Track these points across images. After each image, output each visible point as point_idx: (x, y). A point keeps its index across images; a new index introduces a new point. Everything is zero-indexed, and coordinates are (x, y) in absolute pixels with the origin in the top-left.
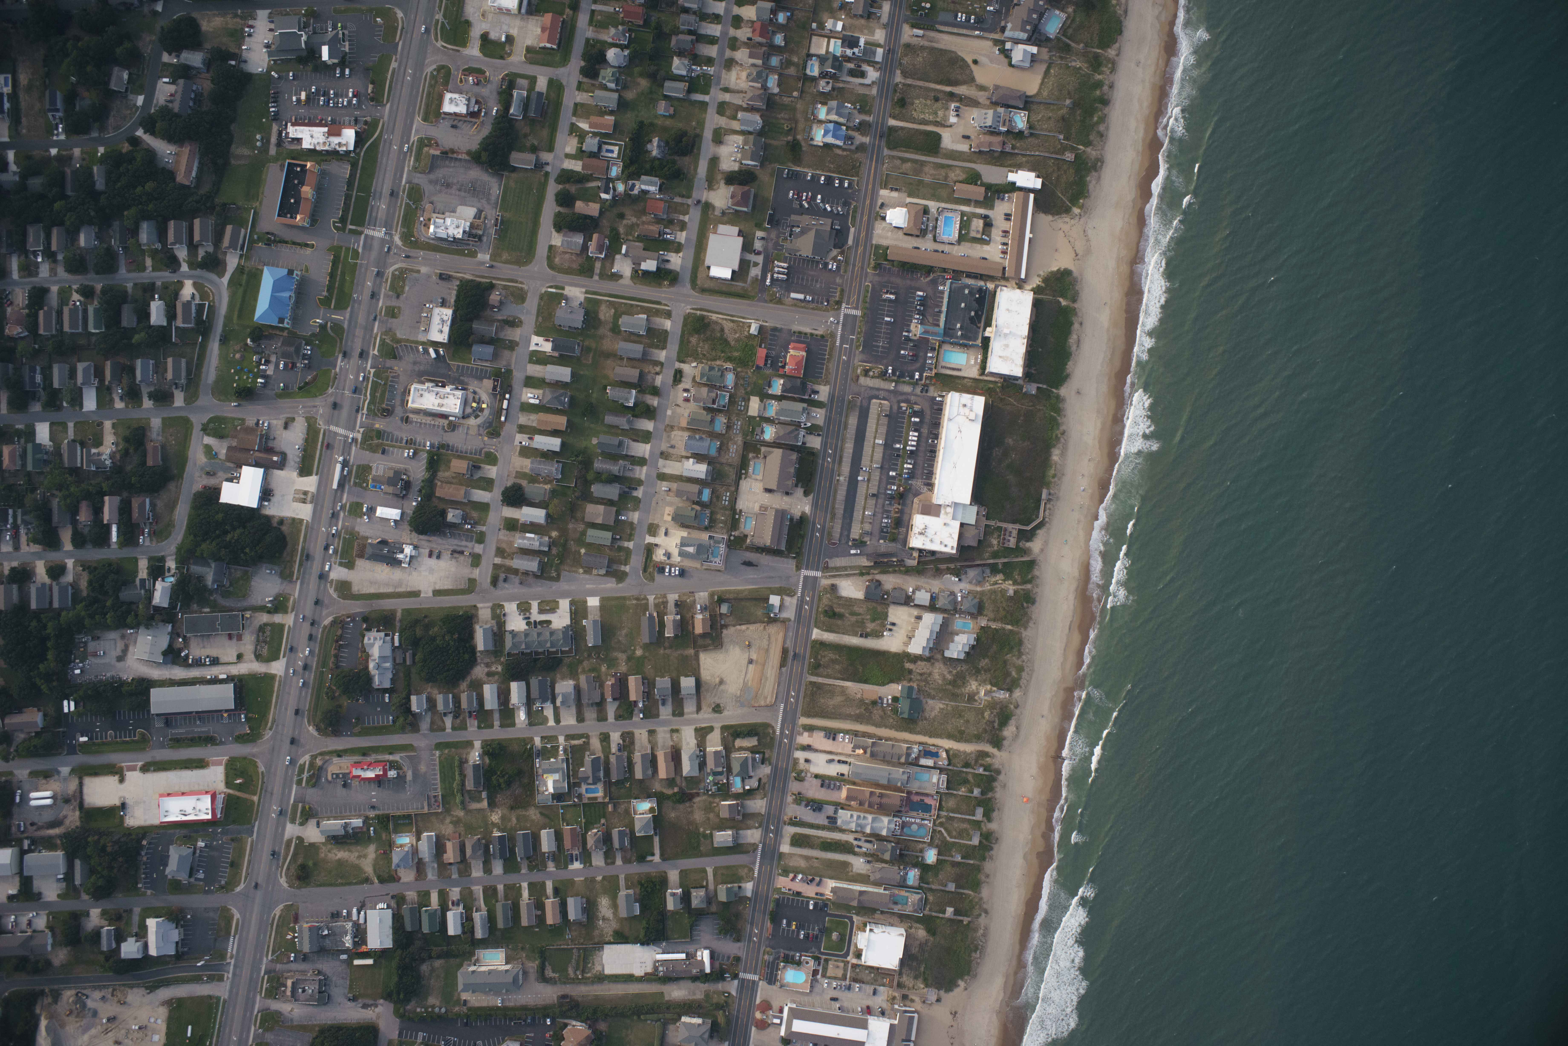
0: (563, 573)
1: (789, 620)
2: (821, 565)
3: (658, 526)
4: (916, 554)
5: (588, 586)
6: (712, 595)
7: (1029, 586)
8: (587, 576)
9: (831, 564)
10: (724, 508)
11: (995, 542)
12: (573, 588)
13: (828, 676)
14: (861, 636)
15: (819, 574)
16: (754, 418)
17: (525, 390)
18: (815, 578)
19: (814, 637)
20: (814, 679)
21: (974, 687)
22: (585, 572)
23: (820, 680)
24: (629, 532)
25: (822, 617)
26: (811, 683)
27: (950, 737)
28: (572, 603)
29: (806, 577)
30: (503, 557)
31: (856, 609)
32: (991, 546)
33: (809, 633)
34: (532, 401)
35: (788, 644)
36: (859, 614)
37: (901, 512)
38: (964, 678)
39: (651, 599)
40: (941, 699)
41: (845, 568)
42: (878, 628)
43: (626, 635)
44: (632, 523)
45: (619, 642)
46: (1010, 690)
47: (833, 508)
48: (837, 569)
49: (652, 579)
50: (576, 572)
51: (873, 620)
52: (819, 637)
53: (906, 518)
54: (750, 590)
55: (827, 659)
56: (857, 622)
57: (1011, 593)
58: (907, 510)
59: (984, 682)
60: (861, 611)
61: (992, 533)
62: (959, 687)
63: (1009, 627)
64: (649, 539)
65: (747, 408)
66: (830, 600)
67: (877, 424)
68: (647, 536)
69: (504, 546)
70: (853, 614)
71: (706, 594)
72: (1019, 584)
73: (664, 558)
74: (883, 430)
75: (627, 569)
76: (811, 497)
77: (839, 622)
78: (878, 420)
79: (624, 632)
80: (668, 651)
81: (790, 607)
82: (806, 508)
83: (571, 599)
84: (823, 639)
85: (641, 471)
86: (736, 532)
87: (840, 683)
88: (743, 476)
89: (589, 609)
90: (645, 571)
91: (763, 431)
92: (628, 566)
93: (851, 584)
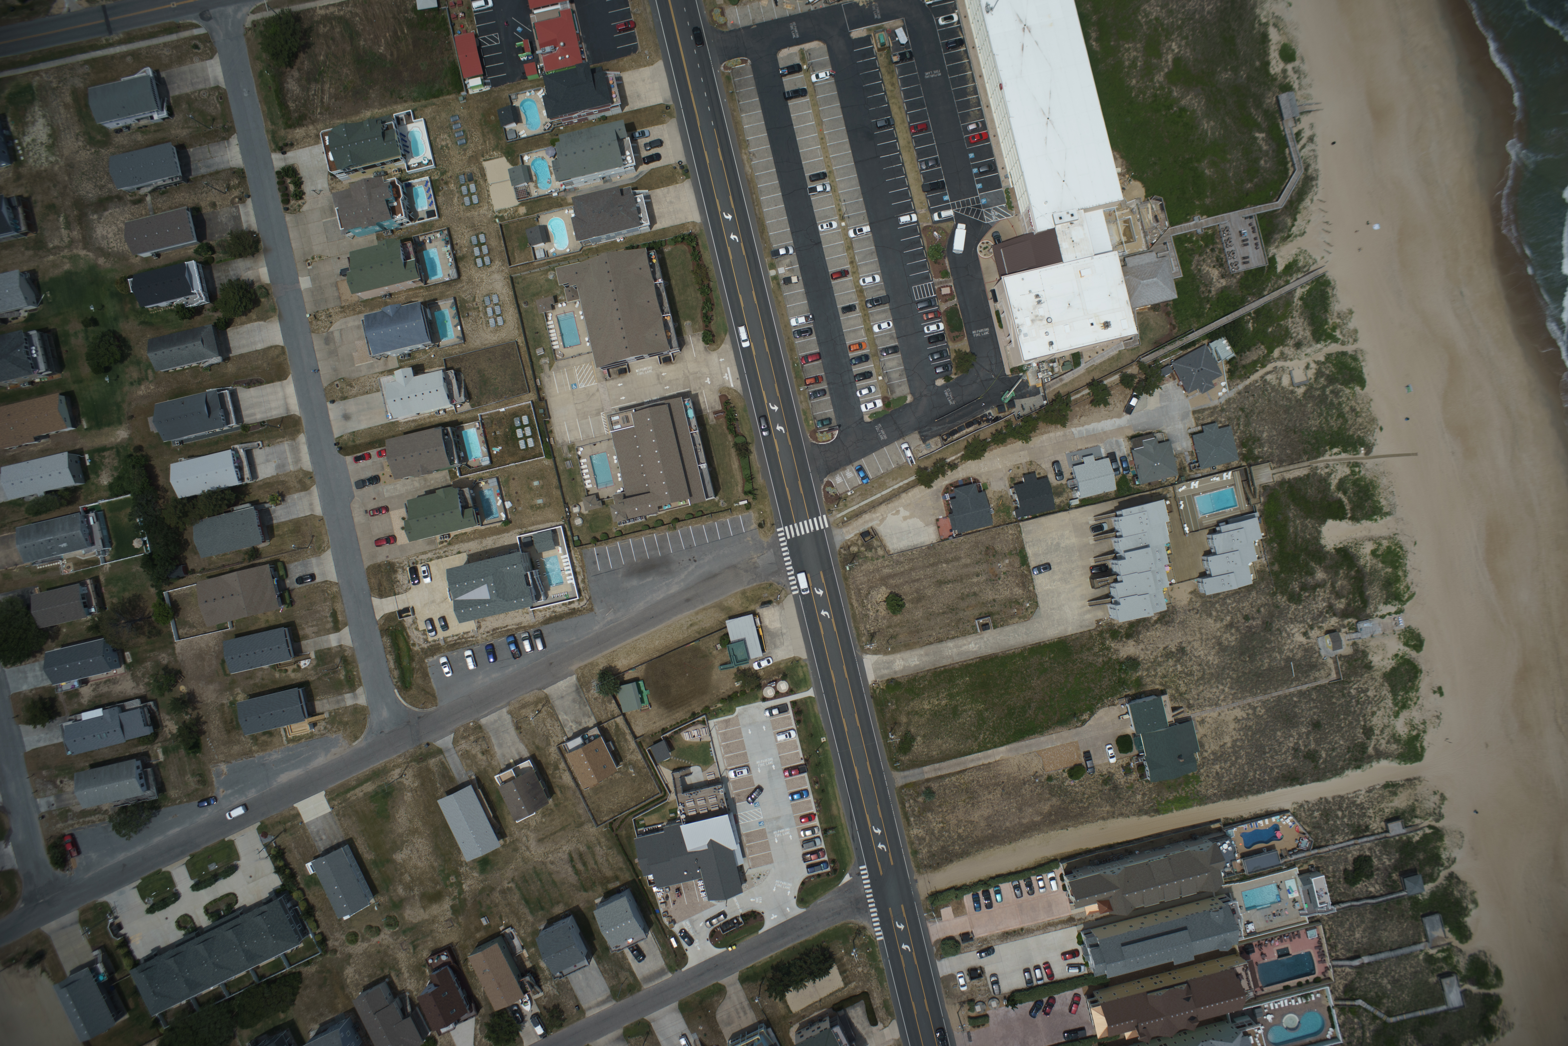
1: (797, 661)
2: (820, 500)
3: (388, 568)
4: (1037, 378)
5: (285, 777)
7: (1336, 344)
8: (273, 752)
9: (842, 487)
10: (531, 457)
11: (1213, 271)
13: (943, 757)
14: (985, 627)
15: (823, 522)
16: (513, 211)
18: (818, 536)
19: (871, 678)
20: (910, 776)
21: (1299, 638)
23: (929, 771)
24: (324, 609)
26: (907, 788)
27: (1287, 779)
28: (264, 832)
29: (793, 543)
30: (57, 791)
32: (1210, 283)
33: (856, 672)
38: (1270, 627)
39: (447, 744)
41: (879, 482)
42: (1016, 592)
44: (324, 585)
46: (1389, 611)
48: (860, 492)
49: (429, 698)
50: (242, 754)
52: (887, 673)
55: (923, 717)
56: (959, 599)
57: (1300, 376)
59: (1319, 616)
61: (1201, 253)
62: (1265, 652)
63: (1328, 463)
64: (383, 606)
65: (485, 194)
66: (875, 572)
67: (815, 107)
68: (376, 601)
71: (572, 681)
72: (1311, 349)
74: (834, 113)
75: (361, 698)
76: (726, 345)
77: (920, 617)
78: (813, 96)
81: (784, 631)
82: (726, 377)
83: (258, 824)
84: (895, 672)
85: (295, 450)
86: (582, 504)
87: (978, 759)
88: (544, 362)
89: (311, 831)
90: (405, 686)
91: (546, 235)
92: (360, 692)
93: (908, 514)
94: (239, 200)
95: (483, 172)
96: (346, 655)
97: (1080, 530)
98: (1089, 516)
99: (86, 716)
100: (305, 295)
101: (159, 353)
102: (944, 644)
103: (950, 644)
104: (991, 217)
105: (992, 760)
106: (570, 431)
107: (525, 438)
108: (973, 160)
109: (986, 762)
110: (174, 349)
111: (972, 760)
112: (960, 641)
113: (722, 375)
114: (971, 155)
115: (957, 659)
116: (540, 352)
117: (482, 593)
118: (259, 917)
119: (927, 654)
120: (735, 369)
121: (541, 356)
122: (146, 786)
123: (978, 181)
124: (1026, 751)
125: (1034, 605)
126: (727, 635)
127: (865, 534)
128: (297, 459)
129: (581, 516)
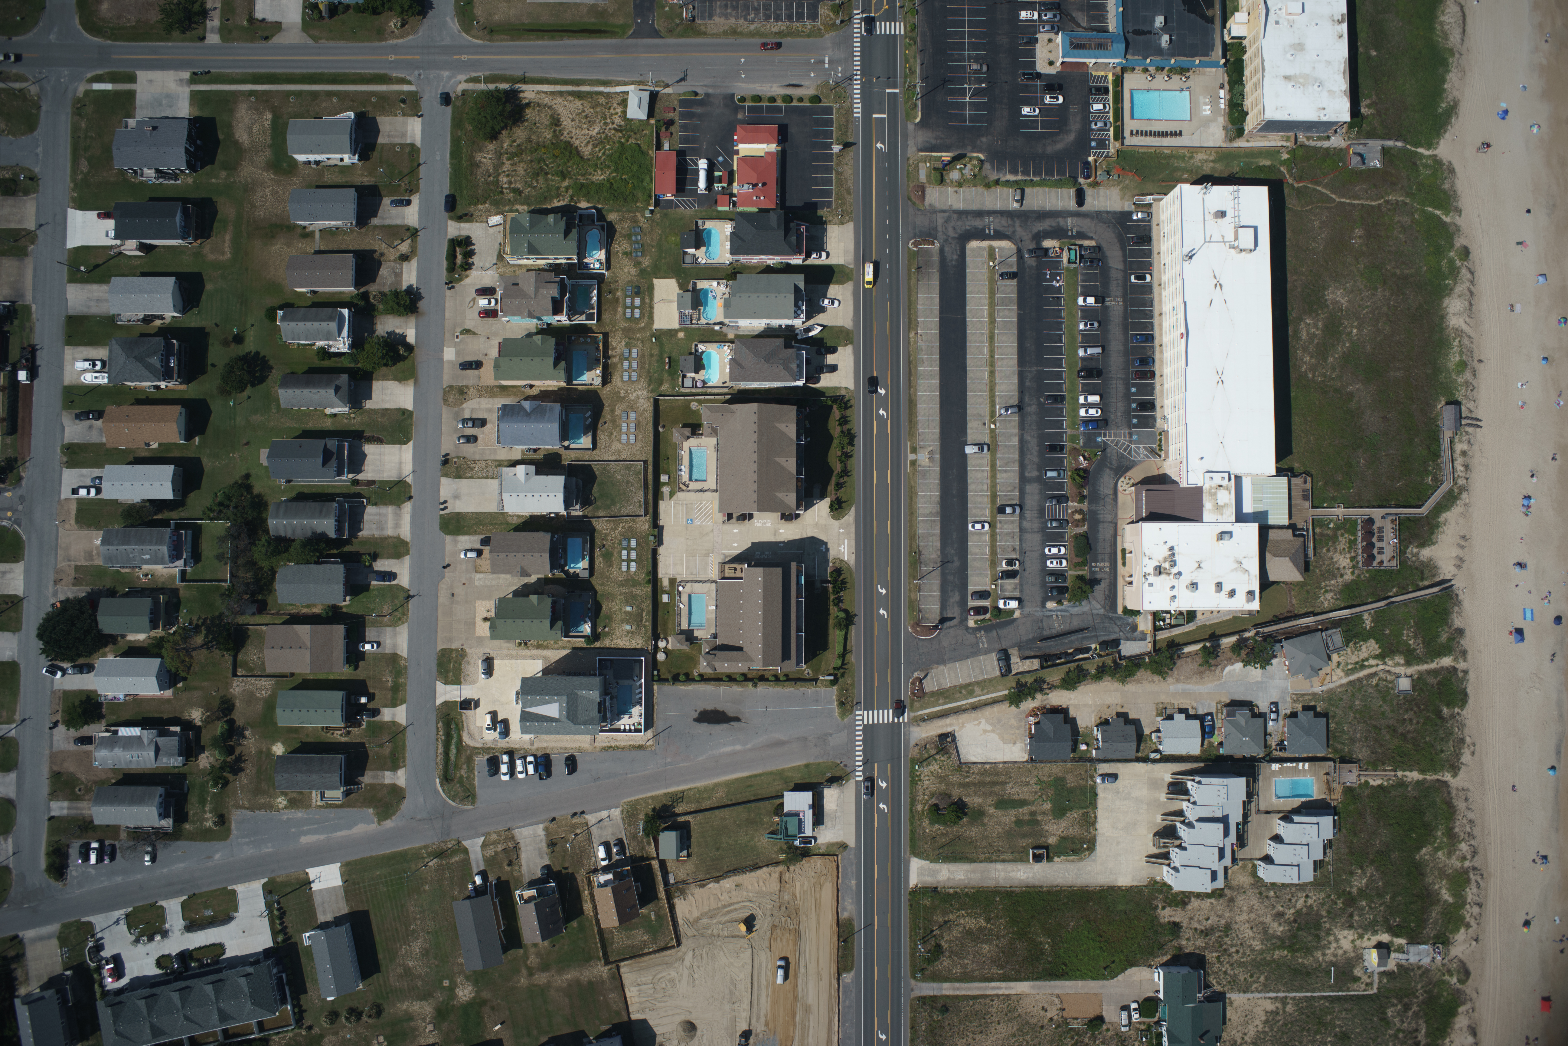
0: (236, 817)
1: (844, 846)
3: (462, 654)
4: (1145, 625)
5: (305, 840)
6: (630, 815)
7: (1446, 661)
8: (299, 814)
9: (930, 685)
10: (629, 581)
11: (1343, 561)
12: (268, 849)
13: (966, 978)
14: (1037, 858)
15: (901, 715)
16: (672, 333)
17: (68, 352)
18: (895, 728)
19: (913, 881)
20: (928, 989)
21: (1346, 944)
22: (293, 803)
23: (947, 989)
24: (389, 680)
25: (927, 827)
26: (922, 1000)
28: (269, 890)
29: (869, 730)
30: (74, 797)
31: (1012, 790)
32: (1333, 572)
33: (900, 872)
34: (89, 379)
35: (849, 910)
36: (1023, 803)
37: (1091, 518)
38: (1318, 926)
39: (474, 846)
40: (1266, 988)
41: (967, 689)
42: (1074, 831)
43: (425, 953)
44: (394, 658)
45: (408, 972)
46: (1442, 941)
47: (913, 537)
48: (944, 694)
49: (469, 795)
50: (269, 807)
51: (1059, 812)
52: (929, 880)
53: (1104, 533)
54: (728, 784)
55: (956, 933)
56: (1019, 822)
57: (1404, 684)
58: (1105, 514)
59: (1371, 927)
60: (1024, 793)
61: (1334, 538)
62: (1308, 951)
63: (1414, 776)
64: (446, 693)
65: (648, 311)
66: (942, 779)
67: (992, 304)
68: (440, 687)
69: (70, 767)
70: (1004, 803)
71: (616, 813)
72: (1420, 660)
73: (491, 736)
74: (1009, 315)
75: (400, 778)
76: (850, 517)
77: (974, 832)
78: (992, 293)
79: (417, 946)
80: (541, 978)
81: (838, 814)
82: (842, 548)
83: (266, 880)
84: (938, 882)
85: (398, 517)
86: (670, 639)
87: (999, 988)
88: (666, 490)
89: (317, 900)
90: (446, 779)
91: (699, 365)
92: (401, 772)
93: (989, 728)
94: (404, 258)
95: (651, 288)
96: (396, 732)
97: (1154, 784)
98: (1166, 773)
99: (124, 731)
100: (446, 366)
101: (290, 391)
102: (993, 865)
103: (999, 866)
104: (1139, 454)
105: (1013, 992)
106: (675, 564)
107: (629, 561)
108: (1134, 394)
109: (1007, 992)
110: (306, 391)
111: (993, 988)
112: (1009, 866)
113: (839, 546)
114: (1134, 390)
115: (1002, 883)
116: (664, 478)
117: (552, 709)
118: (244, 979)
119: (973, 871)
120: (853, 543)
121: (665, 484)
122: (163, 815)
123: (1135, 417)
124: (1049, 991)
125: (1092, 847)
126: (782, 804)
127: (943, 737)
128: (397, 525)
129: (666, 651)
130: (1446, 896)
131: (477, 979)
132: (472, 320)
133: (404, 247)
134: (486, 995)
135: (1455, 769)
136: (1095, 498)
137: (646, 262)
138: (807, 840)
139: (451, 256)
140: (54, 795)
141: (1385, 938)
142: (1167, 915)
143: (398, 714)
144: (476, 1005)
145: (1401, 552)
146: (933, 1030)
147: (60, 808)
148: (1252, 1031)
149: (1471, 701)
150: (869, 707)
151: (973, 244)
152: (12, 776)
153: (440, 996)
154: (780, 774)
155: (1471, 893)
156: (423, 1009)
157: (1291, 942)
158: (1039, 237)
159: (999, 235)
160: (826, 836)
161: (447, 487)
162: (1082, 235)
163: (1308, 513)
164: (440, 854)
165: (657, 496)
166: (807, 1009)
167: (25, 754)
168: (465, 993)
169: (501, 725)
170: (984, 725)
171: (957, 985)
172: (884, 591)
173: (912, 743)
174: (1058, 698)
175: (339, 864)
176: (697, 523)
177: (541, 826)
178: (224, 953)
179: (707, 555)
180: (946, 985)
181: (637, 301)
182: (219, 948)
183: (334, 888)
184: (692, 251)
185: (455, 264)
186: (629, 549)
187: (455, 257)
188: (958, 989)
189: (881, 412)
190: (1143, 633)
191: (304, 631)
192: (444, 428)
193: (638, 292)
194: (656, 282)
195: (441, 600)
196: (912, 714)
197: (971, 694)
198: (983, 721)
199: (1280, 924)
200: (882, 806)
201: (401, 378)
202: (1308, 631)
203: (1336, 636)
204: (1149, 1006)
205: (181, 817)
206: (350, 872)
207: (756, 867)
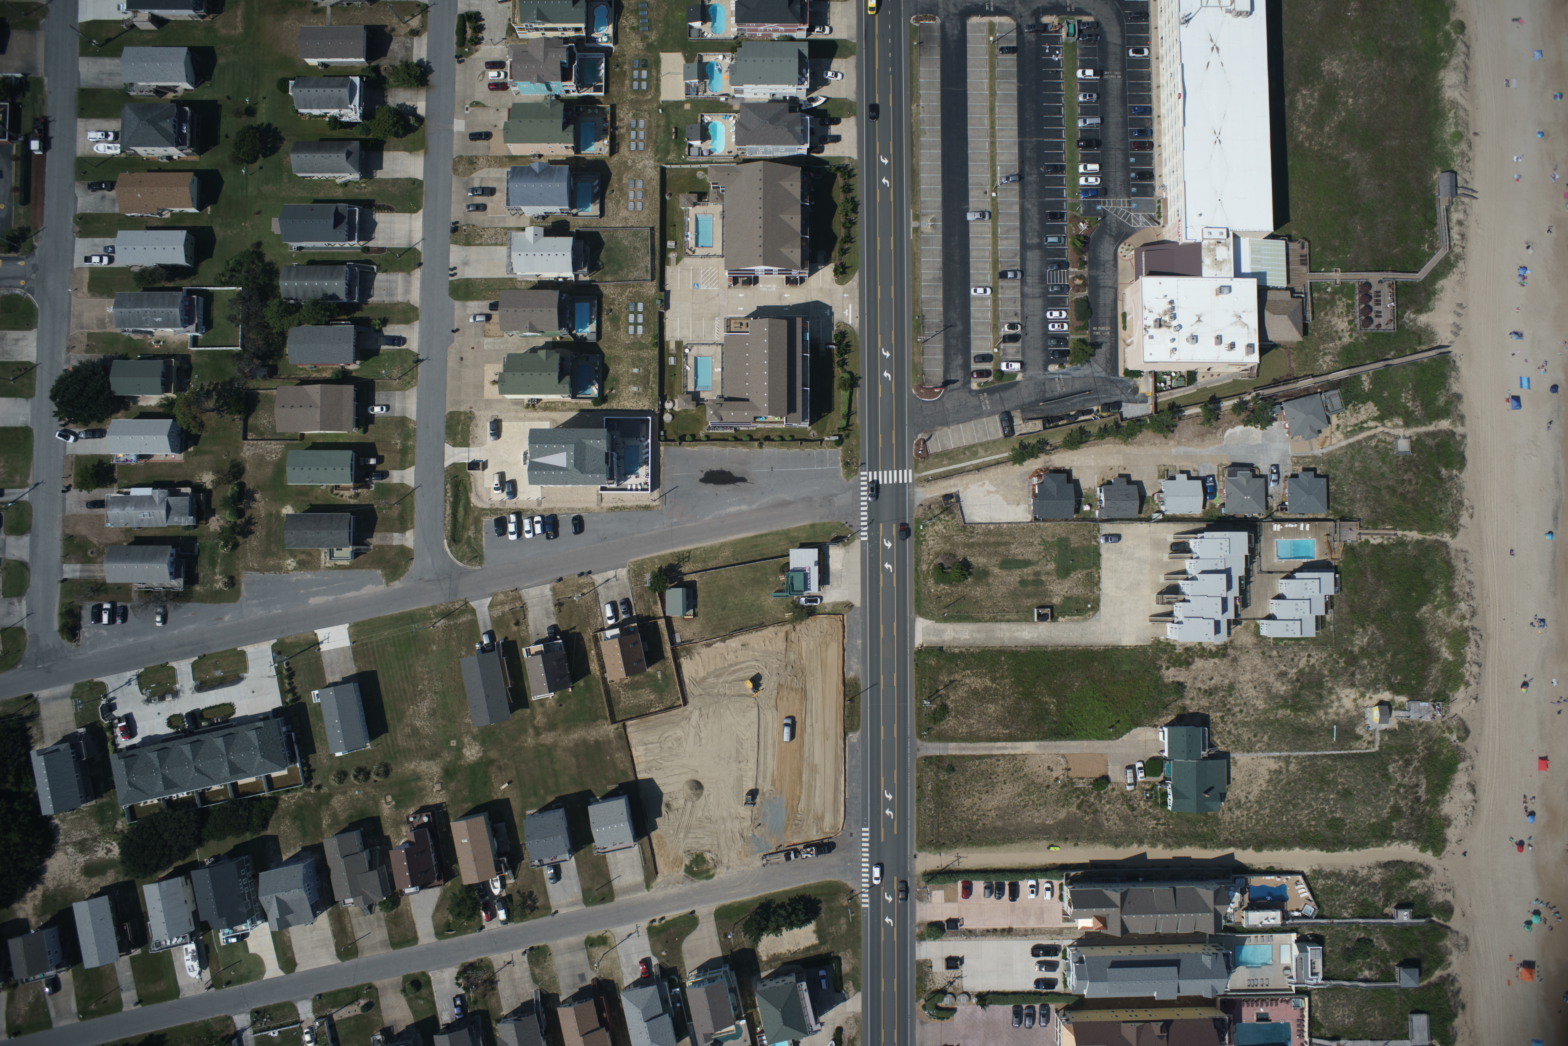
0: (246, 579)
1: (849, 606)
2: (910, 452)
3: (470, 417)
4: (1145, 386)
5: (314, 601)
6: (636, 573)
7: (1444, 424)
8: (308, 576)
9: (934, 447)
10: (637, 345)
11: (1342, 325)
12: (277, 611)
13: (972, 737)
14: (1042, 618)
15: (907, 476)
16: (678, 104)
17: (81, 123)
18: (900, 489)
19: (919, 641)
20: (934, 749)
21: (1348, 703)
22: (302, 565)
23: (953, 749)
24: (398, 443)
25: (933, 587)
26: (929, 760)
27: (1306, 840)
28: (278, 651)
29: (874, 489)
30: (86, 560)
31: (1017, 551)
32: (1331, 335)
33: (905, 632)
34: (102, 149)
35: (855, 669)
36: (1027, 563)
37: (1092, 284)
38: (1320, 685)
39: (482, 606)
40: (1269, 747)
41: (971, 450)
42: (1078, 591)
43: (433, 713)
44: (403, 421)
45: (416, 732)
46: (1442, 698)
47: (916, 302)
48: (948, 455)
49: (477, 556)
50: (279, 569)
51: (1064, 572)
52: (934, 640)
53: (1105, 298)
54: (734, 544)
55: (961, 692)
56: (1023, 582)
57: (1403, 446)
58: (1105, 280)
59: (1373, 685)
60: (1028, 554)
61: (1332, 303)
62: (1310, 710)
63: (1414, 535)
64: (454, 455)
65: (655, 83)
66: (947, 539)
67: (992, 78)
68: (448, 449)
69: (82, 530)
70: (1008, 564)
71: (623, 573)
72: (1418, 422)
73: (499, 497)
74: (1009, 88)
75: (408, 539)
76: (854, 282)
77: (978, 592)
78: (992, 67)
79: (424, 707)
80: (548, 738)
81: (844, 574)
82: (846, 312)
83: (275, 641)
84: (944, 642)
85: (408, 284)
86: (676, 401)
87: (1005, 748)
88: (672, 256)
89: (326, 660)
90: (455, 539)
91: (705, 134)
92: (409, 534)
93: (993, 489)
94: (415, 33)
95: (658, 62)
96: (405, 494)
97: (1156, 544)
98: (1169, 533)
99: (135, 492)
100: (455, 136)
101: (302, 156)
102: (998, 625)
103: (1004, 626)
104: (1138, 222)
105: (1018, 752)
106: (681, 328)
107: (636, 324)
108: (1132, 164)
109: (1013, 752)
110: (318, 156)
111: (999, 748)
112: (1014, 626)
113: (843, 310)
114: (1132, 160)
115: (1007, 643)
116: (670, 244)
117: (560, 459)
118: (253, 732)
119: (978, 631)
120: (857, 307)
121: (672, 250)
122: (175, 575)
123: (1134, 186)
124: (1055, 751)
125: (1096, 607)
126: (788, 563)
127: (947, 497)
128: (407, 291)
129: (672, 412)
130: (1446, 654)
131: (485, 737)
132: (482, 92)
133: (415, 23)
134: (493, 754)
135: (1454, 530)
136: (1095, 264)
137: (653, 37)
138: (812, 599)
139: (461, 31)
140: (67, 557)
141: (1386, 696)
142: (1171, 675)
143: (407, 477)
144: (484, 765)
145: (1398, 317)
146: (940, 790)
147: (72, 571)
148: (1255, 790)
149: (1469, 465)
150: (873, 468)
151: (974, 20)
152: (26, 539)
153: (447, 756)
154: (786, 534)
155: (1470, 652)
156: (431, 769)
157: (1294, 702)
158: (1038, 13)
159: (999, 12)
160: (832, 596)
161: (456, 254)
162: (1080, 12)
163: (1305, 278)
164: (448, 614)
165: (664, 262)
166: (814, 769)
167: (38, 518)
168: (472, 753)
169: (509, 486)
170: (988, 486)
171: (963, 745)
172: (888, 354)
173: (917, 503)
174: (1061, 459)
175: (347, 625)
176: (703, 287)
177: (548, 586)
178: (234, 713)
179: (713, 318)
180: (952, 745)
181: (644, 74)
182: (229, 707)
183: (343, 649)
184: (697, 25)
185: (465, 38)
186: (636, 313)
187: (465, 32)
188: (964, 749)
189: (884, 181)
190: (1144, 395)
191: (314, 390)
192: (454, 197)
193: (644, 65)
194: (663, 55)
195: (450, 364)
196: (917, 475)
197: (975, 455)
198: (987, 482)
199: (1283, 683)
200: (887, 566)
201: (411, 149)
202: (1308, 393)
203: (1335, 398)
204: (1154, 765)
205: (191, 579)
206: (358, 632)
207: (761, 626)
